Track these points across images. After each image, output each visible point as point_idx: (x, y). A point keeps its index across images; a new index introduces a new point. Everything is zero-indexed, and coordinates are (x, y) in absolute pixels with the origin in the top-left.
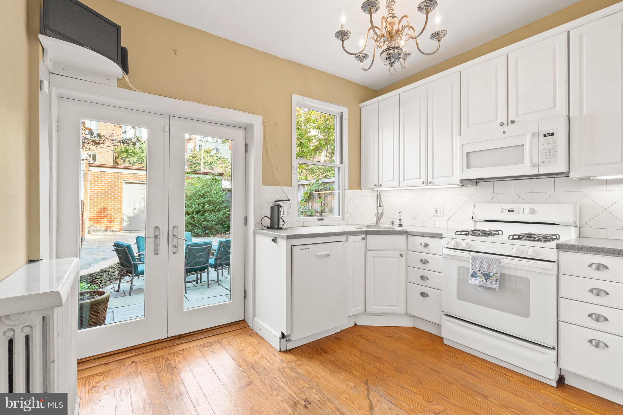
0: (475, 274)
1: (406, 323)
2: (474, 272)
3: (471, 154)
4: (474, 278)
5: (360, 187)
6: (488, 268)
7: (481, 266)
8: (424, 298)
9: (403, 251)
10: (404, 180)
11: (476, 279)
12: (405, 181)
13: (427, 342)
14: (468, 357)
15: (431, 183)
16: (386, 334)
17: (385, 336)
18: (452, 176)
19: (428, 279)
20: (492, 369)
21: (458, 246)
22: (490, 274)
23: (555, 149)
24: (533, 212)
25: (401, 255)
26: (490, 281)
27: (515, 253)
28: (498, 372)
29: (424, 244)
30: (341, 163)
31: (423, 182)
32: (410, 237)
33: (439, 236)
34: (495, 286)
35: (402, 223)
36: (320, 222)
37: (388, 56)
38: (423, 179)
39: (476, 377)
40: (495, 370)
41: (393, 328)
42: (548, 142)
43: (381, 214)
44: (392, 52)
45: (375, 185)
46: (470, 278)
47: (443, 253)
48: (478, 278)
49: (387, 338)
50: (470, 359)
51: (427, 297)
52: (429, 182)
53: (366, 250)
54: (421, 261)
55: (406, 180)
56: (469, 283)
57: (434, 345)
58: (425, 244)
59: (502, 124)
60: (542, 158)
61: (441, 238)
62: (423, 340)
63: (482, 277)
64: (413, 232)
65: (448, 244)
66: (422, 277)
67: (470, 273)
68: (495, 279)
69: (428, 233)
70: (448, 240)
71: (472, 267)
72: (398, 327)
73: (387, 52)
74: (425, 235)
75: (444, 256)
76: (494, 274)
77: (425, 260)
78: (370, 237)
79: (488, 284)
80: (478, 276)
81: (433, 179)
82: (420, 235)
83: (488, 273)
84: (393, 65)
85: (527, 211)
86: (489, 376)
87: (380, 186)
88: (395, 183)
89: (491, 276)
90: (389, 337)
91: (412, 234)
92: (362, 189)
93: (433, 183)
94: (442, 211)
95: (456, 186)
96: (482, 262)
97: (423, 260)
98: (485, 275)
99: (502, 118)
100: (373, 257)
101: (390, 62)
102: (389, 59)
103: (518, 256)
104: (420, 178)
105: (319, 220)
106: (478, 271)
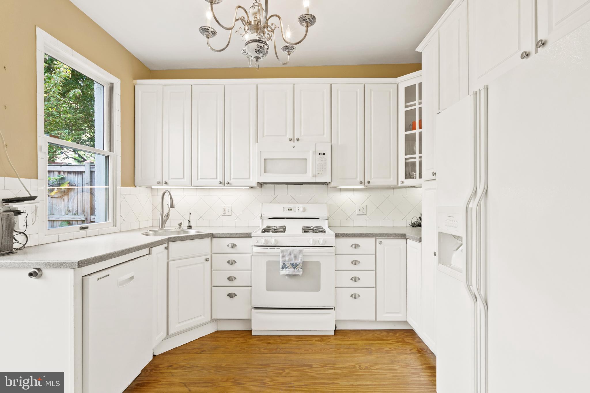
0: (285, 265)
1: (210, 330)
2: (284, 264)
3: (268, 161)
4: (284, 269)
5: (134, 184)
6: (295, 259)
7: (289, 258)
8: (231, 298)
9: (207, 255)
10: (197, 179)
11: (287, 270)
12: (198, 181)
13: (239, 340)
14: (277, 339)
15: (228, 183)
16: (197, 350)
17: (197, 353)
18: (249, 178)
19: (235, 279)
20: (297, 341)
21: (267, 243)
22: (296, 264)
23: (325, 165)
24: (304, 210)
25: (207, 260)
26: (297, 269)
27: (312, 244)
28: (302, 341)
29: (231, 245)
30: (111, 149)
31: (219, 183)
32: (215, 240)
33: (248, 236)
34: (300, 272)
35: (191, 224)
36: (84, 231)
37: (258, 49)
38: (220, 179)
39: (293, 353)
40: (299, 341)
41: (198, 341)
42: (322, 160)
43: (167, 216)
44: (263, 46)
45: (159, 183)
46: (282, 270)
47: (253, 251)
48: (288, 269)
49: (200, 355)
50: (279, 340)
51: (235, 296)
52: (226, 182)
53: (168, 261)
54: (228, 262)
55: (200, 179)
56: (280, 274)
57: (246, 341)
58: (233, 245)
59: (291, 140)
60: (318, 171)
61: (251, 237)
62: (234, 340)
63: (291, 267)
64: (219, 234)
65: (257, 242)
66: (230, 279)
67: (281, 266)
68: (301, 267)
69: (236, 234)
70: (257, 239)
71: (283, 260)
72: (203, 337)
73: (258, 44)
74: (233, 236)
75: (254, 254)
76: (300, 263)
77: (232, 261)
78: (173, 245)
79: (296, 272)
80: (288, 267)
81: (230, 180)
82: (228, 236)
83: (295, 263)
84: (258, 59)
85: (301, 209)
86: (300, 347)
87: (166, 183)
88: (187, 180)
89: (298, 265)
90: (202, 352)
91: (218, 236)
92: (136, 187)
93: (231, 184)
94: (230, 211)
95: (248, 188)
96: (290, 254)
97: (230, 261)
98: (293, 265)
99: (289, 135)
100: (177, 267)
101: (257, 56)
102: (259, 52)
103: (313, 245)
104: (216, 178)
105: (82, 229)
106: (287, 263)
